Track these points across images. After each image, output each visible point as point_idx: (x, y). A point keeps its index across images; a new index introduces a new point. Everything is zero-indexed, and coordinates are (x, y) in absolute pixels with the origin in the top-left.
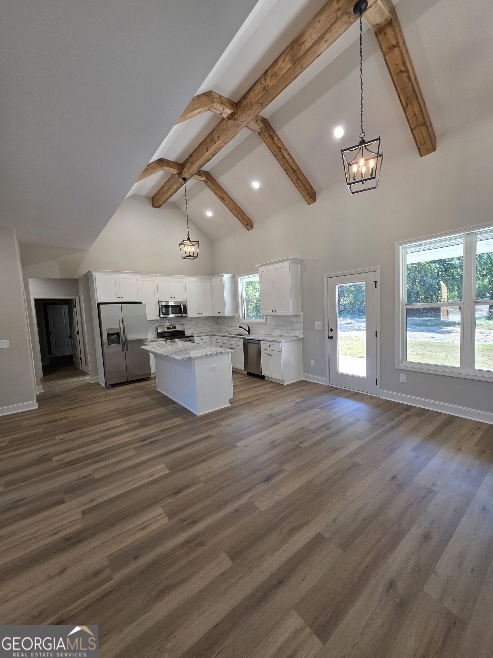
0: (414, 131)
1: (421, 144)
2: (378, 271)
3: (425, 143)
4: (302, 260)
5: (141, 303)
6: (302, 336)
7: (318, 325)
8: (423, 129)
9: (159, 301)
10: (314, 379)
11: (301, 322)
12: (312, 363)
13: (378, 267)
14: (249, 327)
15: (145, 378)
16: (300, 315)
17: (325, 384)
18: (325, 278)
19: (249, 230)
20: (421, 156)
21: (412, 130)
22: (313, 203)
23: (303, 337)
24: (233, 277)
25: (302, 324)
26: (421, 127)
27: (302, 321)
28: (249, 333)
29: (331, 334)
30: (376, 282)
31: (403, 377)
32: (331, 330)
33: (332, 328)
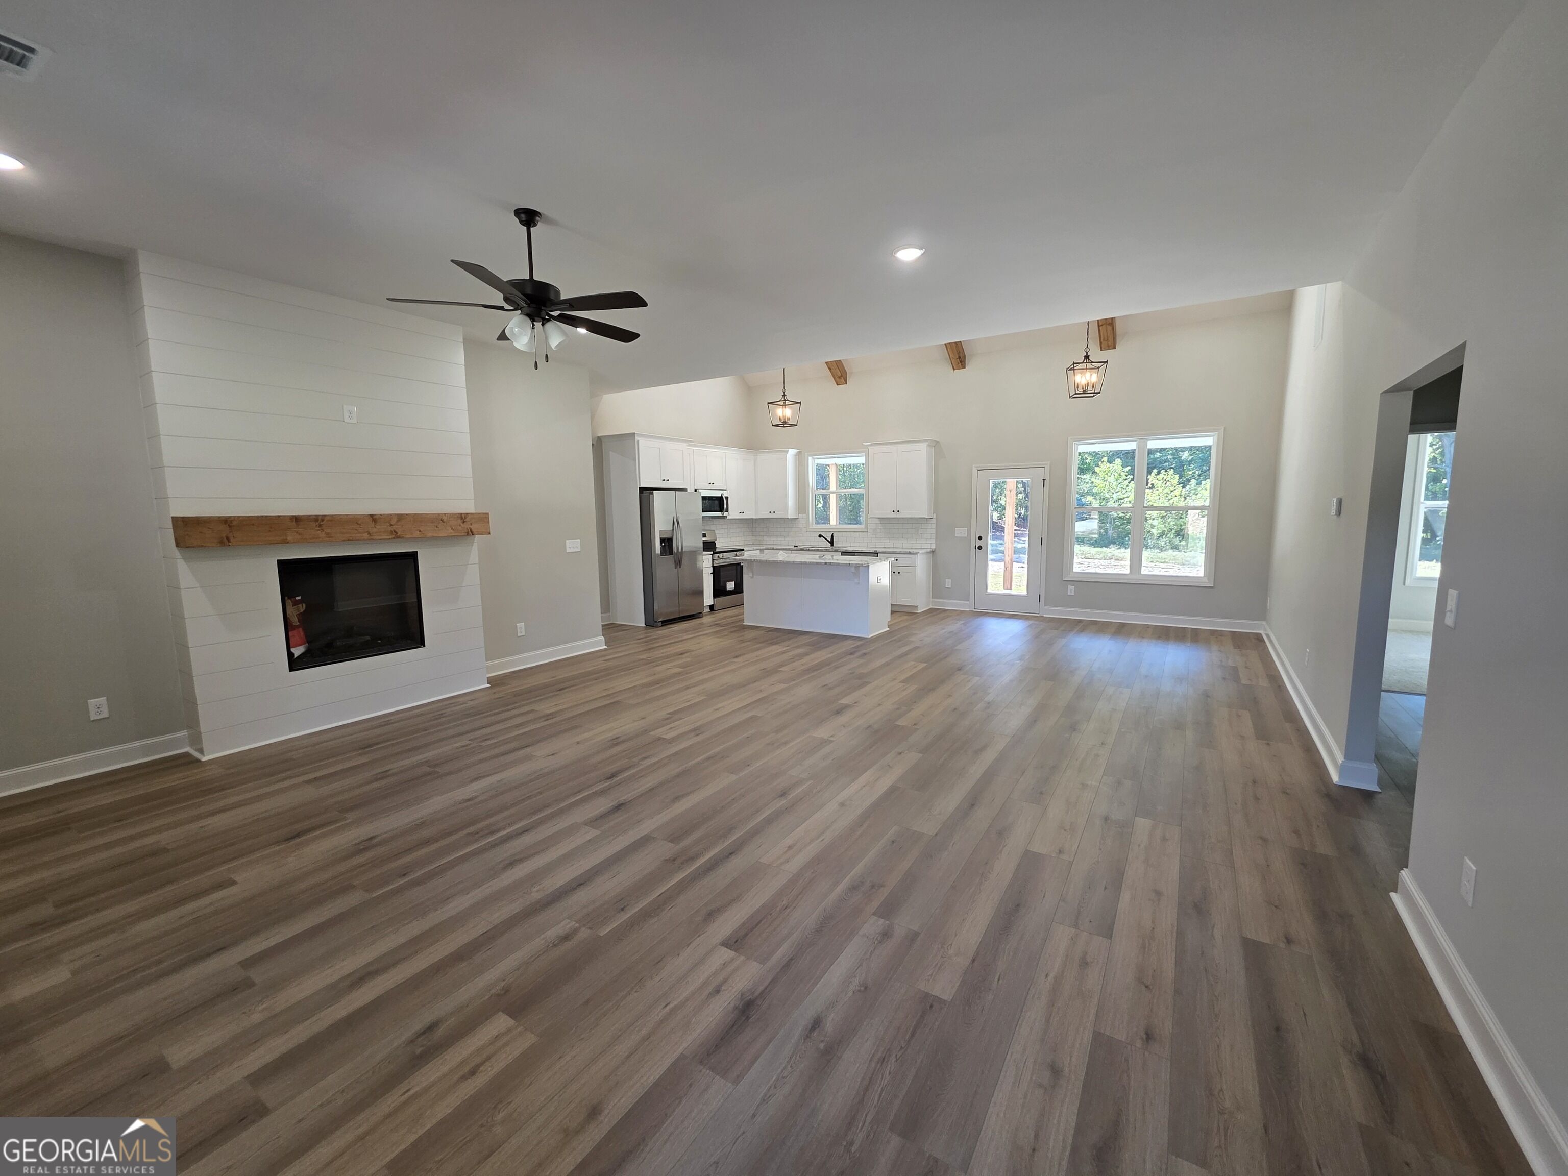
0: (1101, 328)
1: (1104, 340)
2: (1048, 467)
3: (1108, 339)
4: (938, 442)
5: (685, 490)
6: (934, 547)
7: (961, 532)
8: (1110, 328)
9: (696, 488)
10: (950, 604)
11: (931, 529)
12: (948, 583)
13: (1046, 463)
14: (832, 536)
15: (694, 614)
16: (932, 518)
17: (968, 610)
18: (975, 470)
19: (838, 385)
20: (1101, 350)
21: (1099, 326)
22: (960, 369)
23: (935, 549)
24: (798, 455)
25: (934, 531)
26: (1107, 326)
27: (934, 526)
28: (832, 545)
29: (979, 543)
30: (1044, 480)
31: (1071, 590)
32: (980, 538)
33: (982, 536)
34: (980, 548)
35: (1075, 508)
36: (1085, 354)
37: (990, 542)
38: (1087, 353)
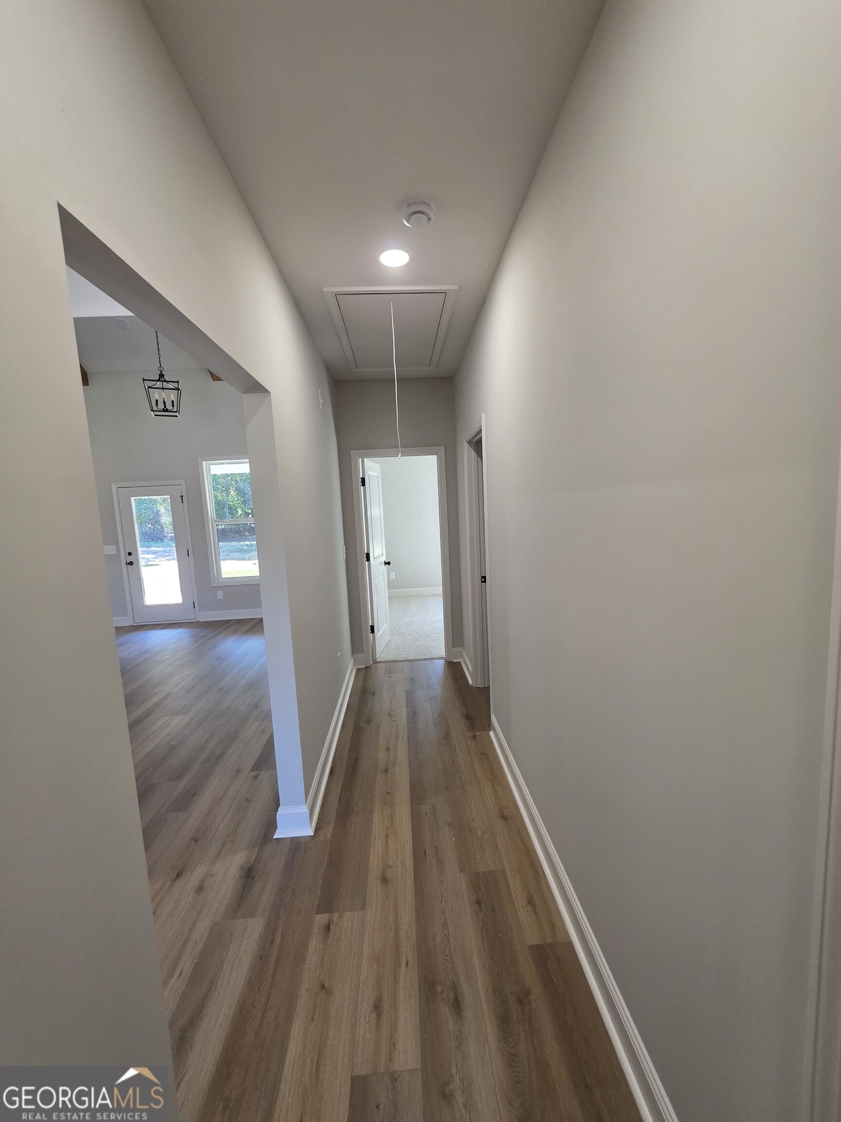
2: (183, 485)
7: (109, 550)
13: (182, 481)
17: (127, 625)
18: (114, 488)
29: (129, 559)
30: (182, 496)
31: (220, 594)
32: (130, 554)
33: (133, 554)
34: (131, 563)
35: (215, 521)
36: (160, 373)
37: (141, 556)
38: (161, 371)
